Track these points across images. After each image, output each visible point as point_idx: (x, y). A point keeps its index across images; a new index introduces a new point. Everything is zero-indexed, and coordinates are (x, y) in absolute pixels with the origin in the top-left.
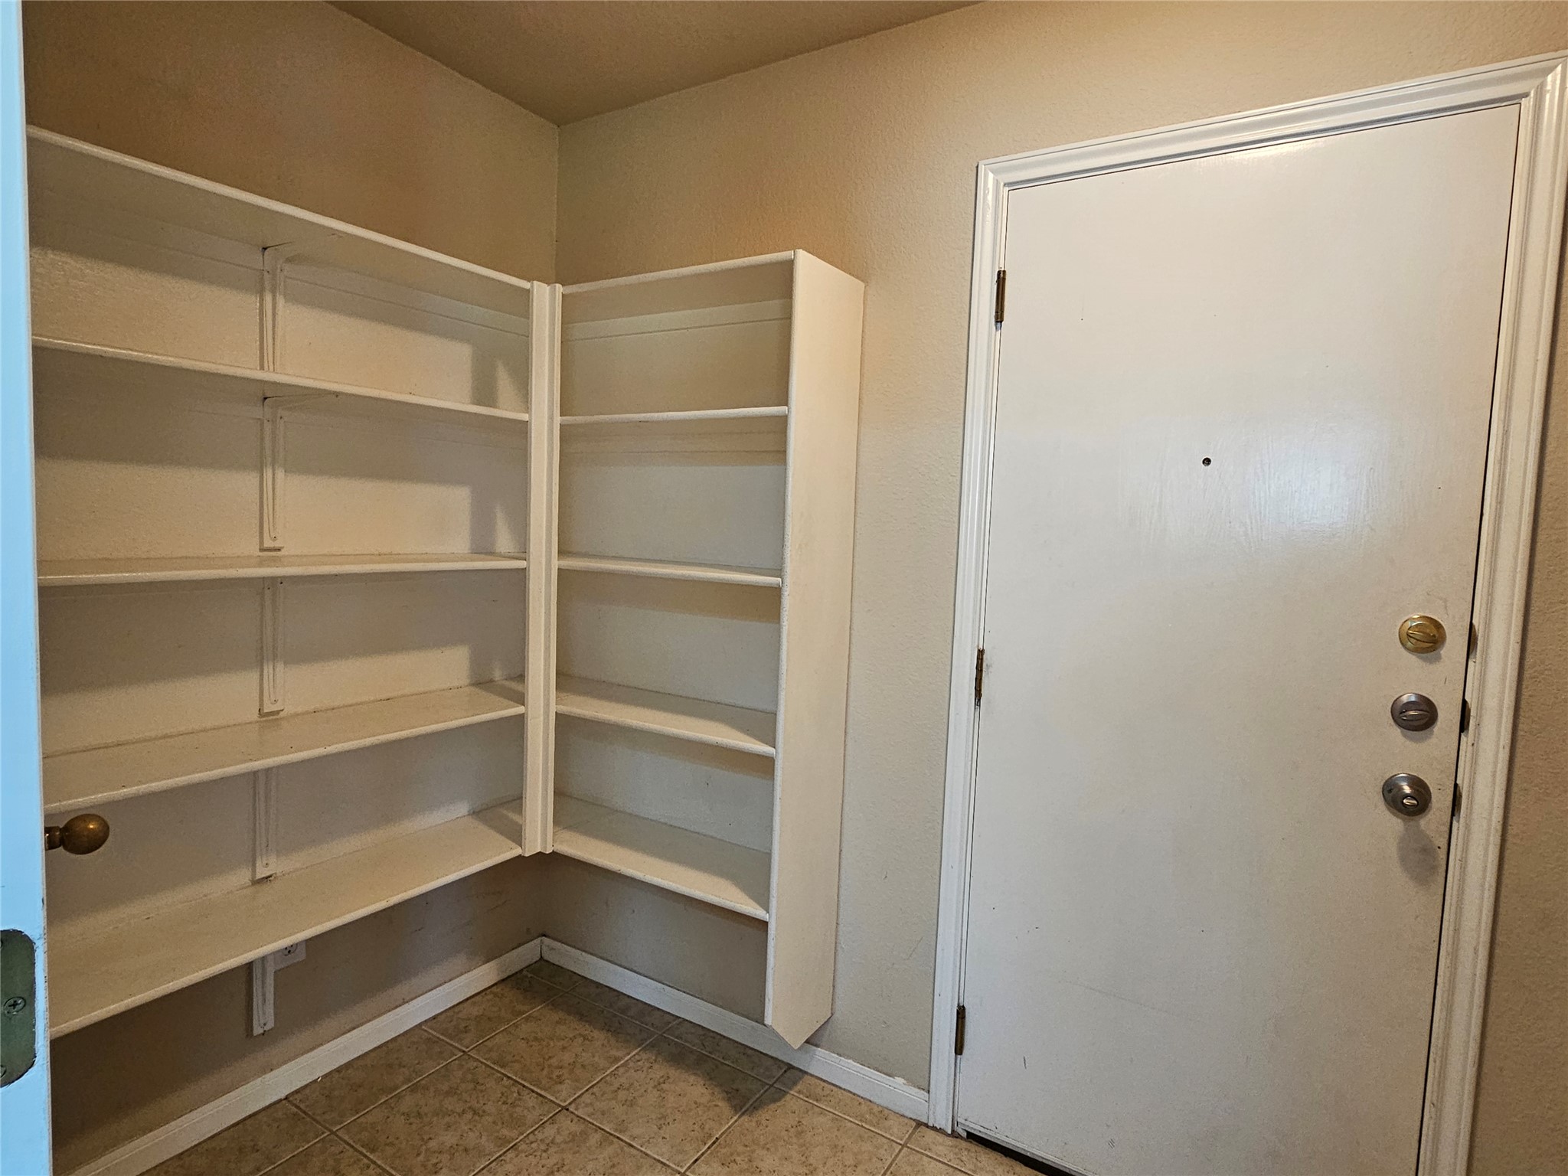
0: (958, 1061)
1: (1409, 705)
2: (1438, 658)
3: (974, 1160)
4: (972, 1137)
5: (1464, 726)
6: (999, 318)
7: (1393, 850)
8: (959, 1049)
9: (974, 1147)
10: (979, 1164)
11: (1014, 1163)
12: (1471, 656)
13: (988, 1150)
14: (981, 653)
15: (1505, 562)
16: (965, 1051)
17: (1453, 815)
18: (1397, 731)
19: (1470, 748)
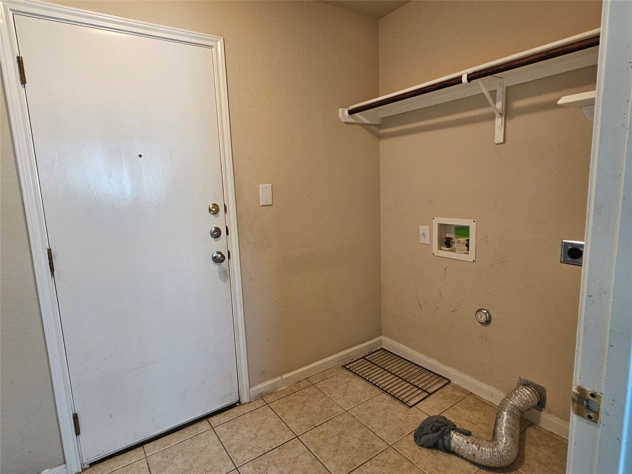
0: (78, 438)
1: (214, 231)
2: (219, 216)
3: (99, 471)
4: (92, 464)
5: (227, 234)
6: (23, 81)
7: (217, 275)
8: (78, 432)
9: (95, 467)
10: (102, 470)
11: (114, 458)
12: (226, 213)
13: (102, 463)
14: (49, 251)
15: (229, 185)
16: (81, 431)
17: (229, 259)
18: (213, 239)
19: (230, 239)
